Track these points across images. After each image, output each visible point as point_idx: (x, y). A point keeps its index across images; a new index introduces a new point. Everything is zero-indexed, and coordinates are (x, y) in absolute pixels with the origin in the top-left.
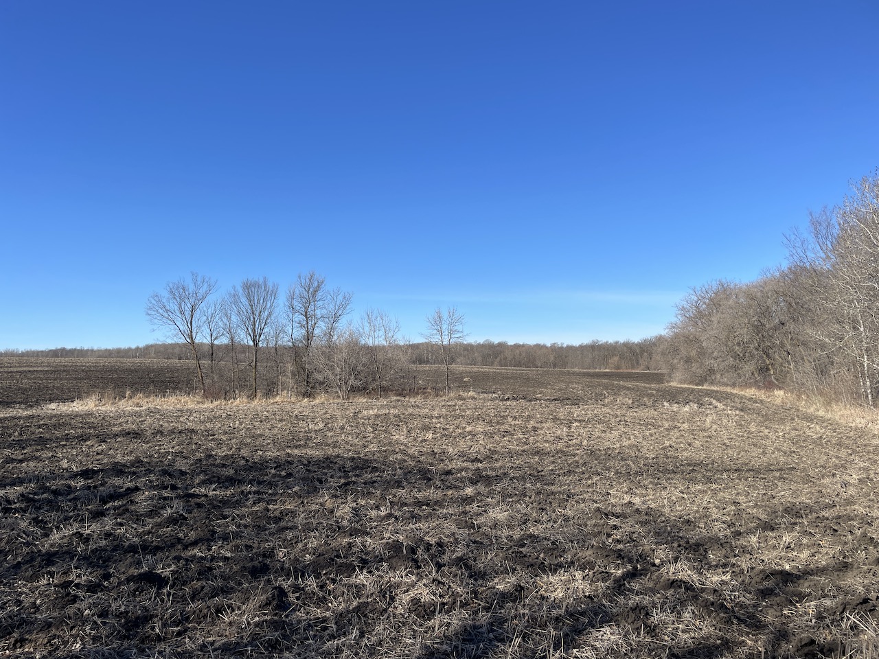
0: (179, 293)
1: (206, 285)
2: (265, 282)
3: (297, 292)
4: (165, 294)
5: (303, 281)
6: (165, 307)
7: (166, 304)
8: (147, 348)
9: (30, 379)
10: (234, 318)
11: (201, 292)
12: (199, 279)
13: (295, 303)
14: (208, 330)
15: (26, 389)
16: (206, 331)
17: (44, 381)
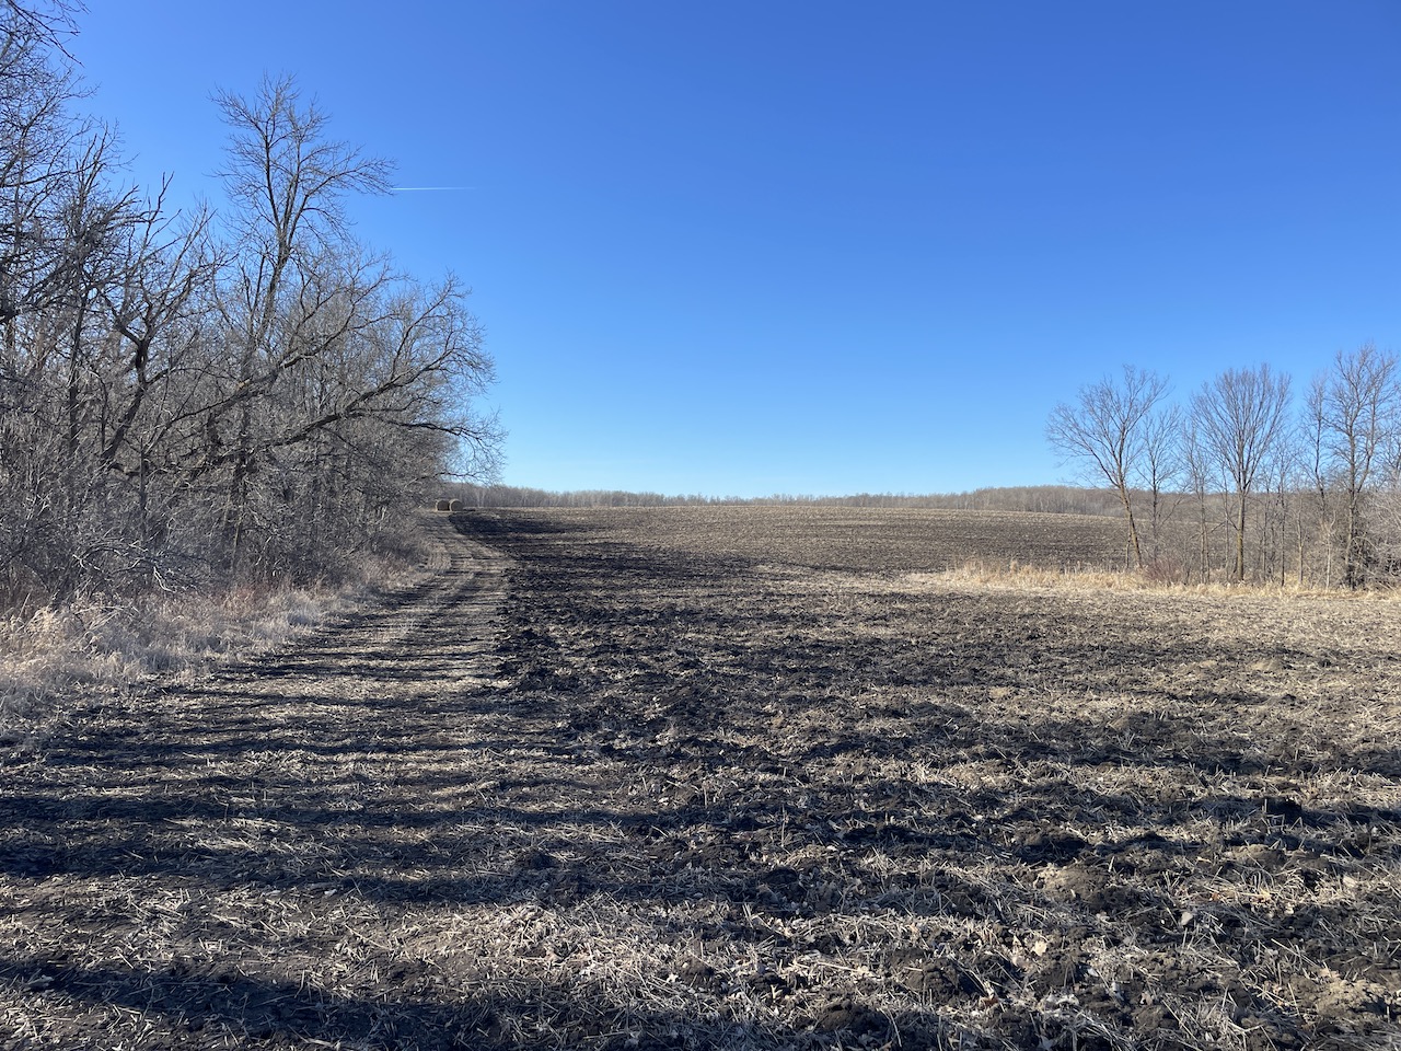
0: (1102, 401)
1: (1148, 385)
2: (1264, 373)
3: (1329, 386)
4: (1077, 405)
5: (1346, 365)
6: (1076, 425)
7: (1079, 421)
8: (980, 494)
9: (867, 537)
10: (1201, 439)
11: (1141, 397)
12: (1137, 376)
13: (1325, 408)
14: (1149, 463)
15: (865, 551)
16: (1145, 463)
17: (884, 540)
